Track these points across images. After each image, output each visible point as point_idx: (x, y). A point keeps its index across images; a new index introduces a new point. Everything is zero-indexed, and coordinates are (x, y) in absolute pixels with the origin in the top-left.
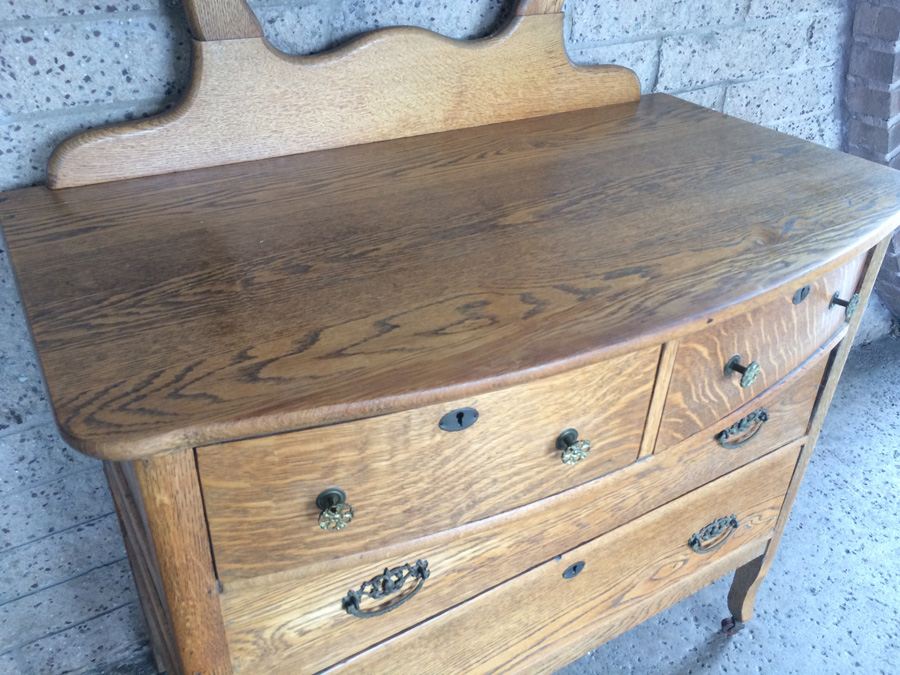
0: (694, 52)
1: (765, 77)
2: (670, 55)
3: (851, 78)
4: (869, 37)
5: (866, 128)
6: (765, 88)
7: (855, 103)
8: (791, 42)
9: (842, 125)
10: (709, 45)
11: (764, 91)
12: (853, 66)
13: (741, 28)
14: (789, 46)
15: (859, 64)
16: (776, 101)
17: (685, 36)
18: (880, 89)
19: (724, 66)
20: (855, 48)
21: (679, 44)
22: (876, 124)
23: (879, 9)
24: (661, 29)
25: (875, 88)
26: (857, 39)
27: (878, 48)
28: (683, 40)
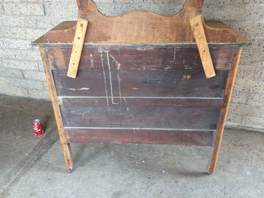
0: (214, 10)
1: (246, 22)
6: (246, 25)
8: (258, 12)
11: (246, 26)
13: (233, 6)
14: (257, 14)
16: (252, 30)
17: (210, 6)
19: (227, 16)
21: (208, 7)
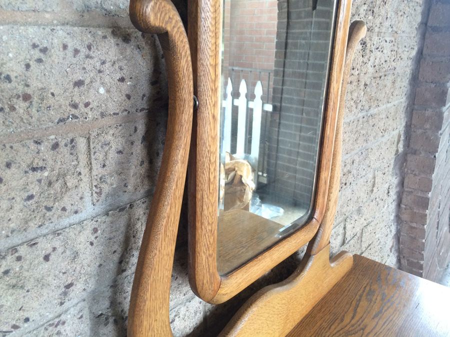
0: (356, 221)
1: (376, 218)
2: (349, 226)
3: (403, 206)
4: (413, 189)
5: (412, 228)
6: (376, 223)
7: (405, 217)
8: (383, 198)
9: (397, 225)
10: (361, 215)
11: (376, 225)
12: (404, 201)
13: (369, 201)
14: (382, 200)
15: (407, 200)
17: (352, 215)
18: (421, 212)
19: (364, 221)
20: (405, 193)
21: (351, 220)
22: (418, 226)
23: (419, 178)
24: (344, 216)
25: (417, 211)
26: (406, 189)
27: (419, 194)
28: (352, 217)
